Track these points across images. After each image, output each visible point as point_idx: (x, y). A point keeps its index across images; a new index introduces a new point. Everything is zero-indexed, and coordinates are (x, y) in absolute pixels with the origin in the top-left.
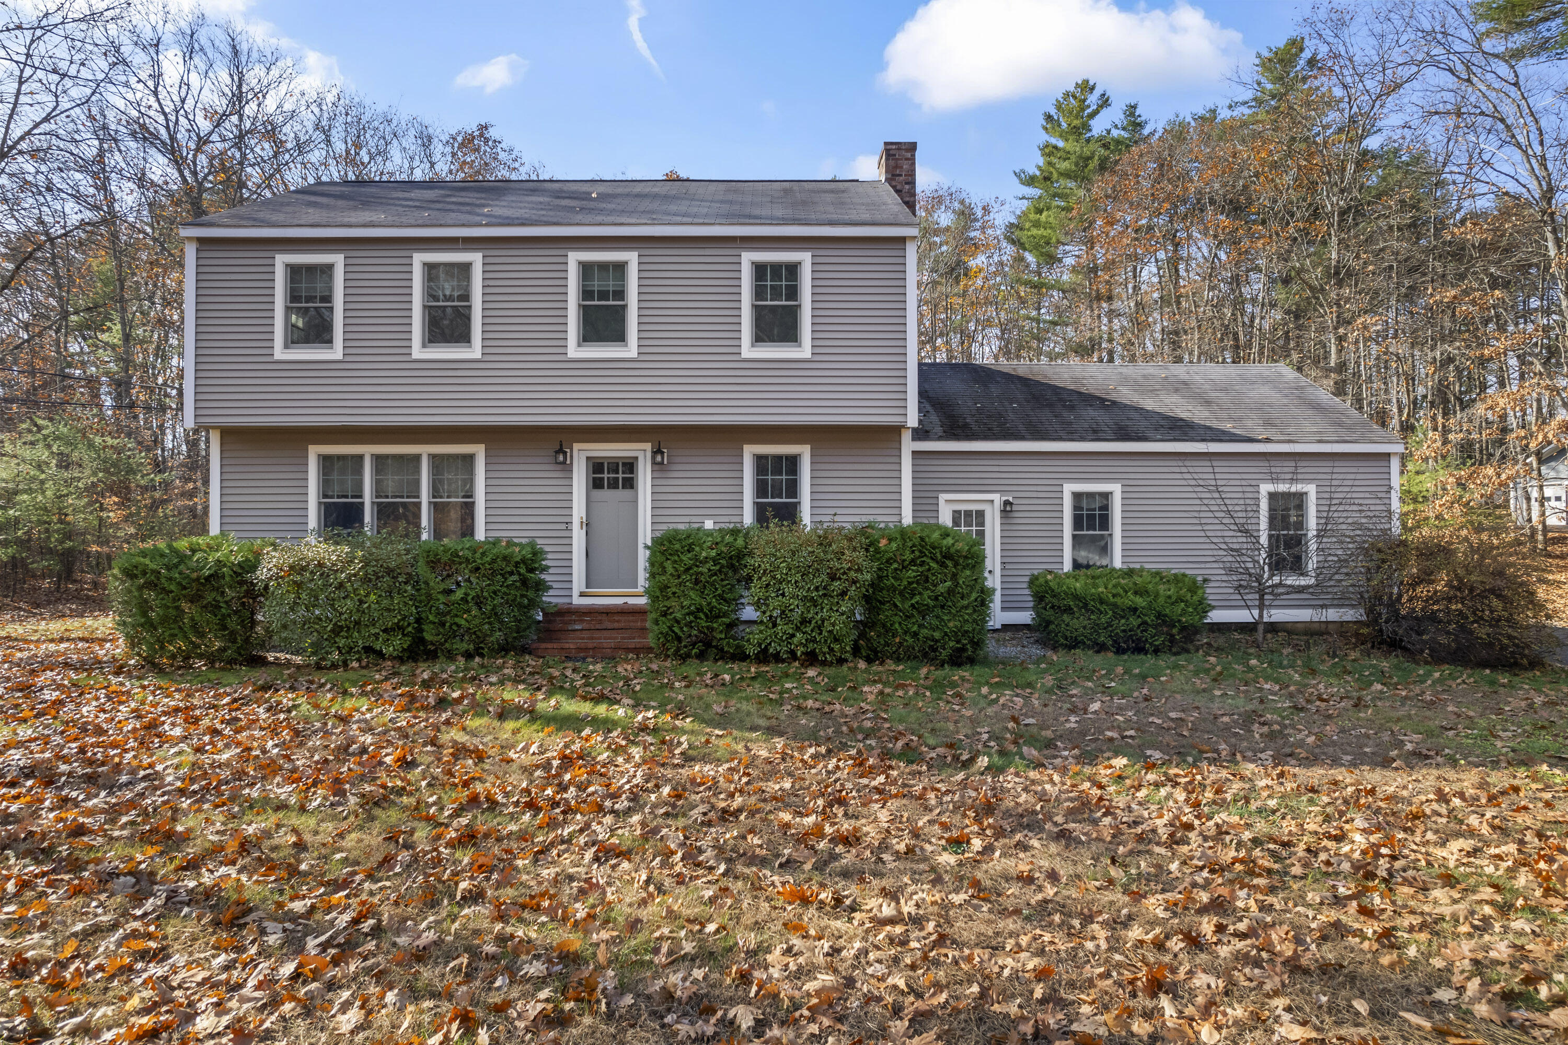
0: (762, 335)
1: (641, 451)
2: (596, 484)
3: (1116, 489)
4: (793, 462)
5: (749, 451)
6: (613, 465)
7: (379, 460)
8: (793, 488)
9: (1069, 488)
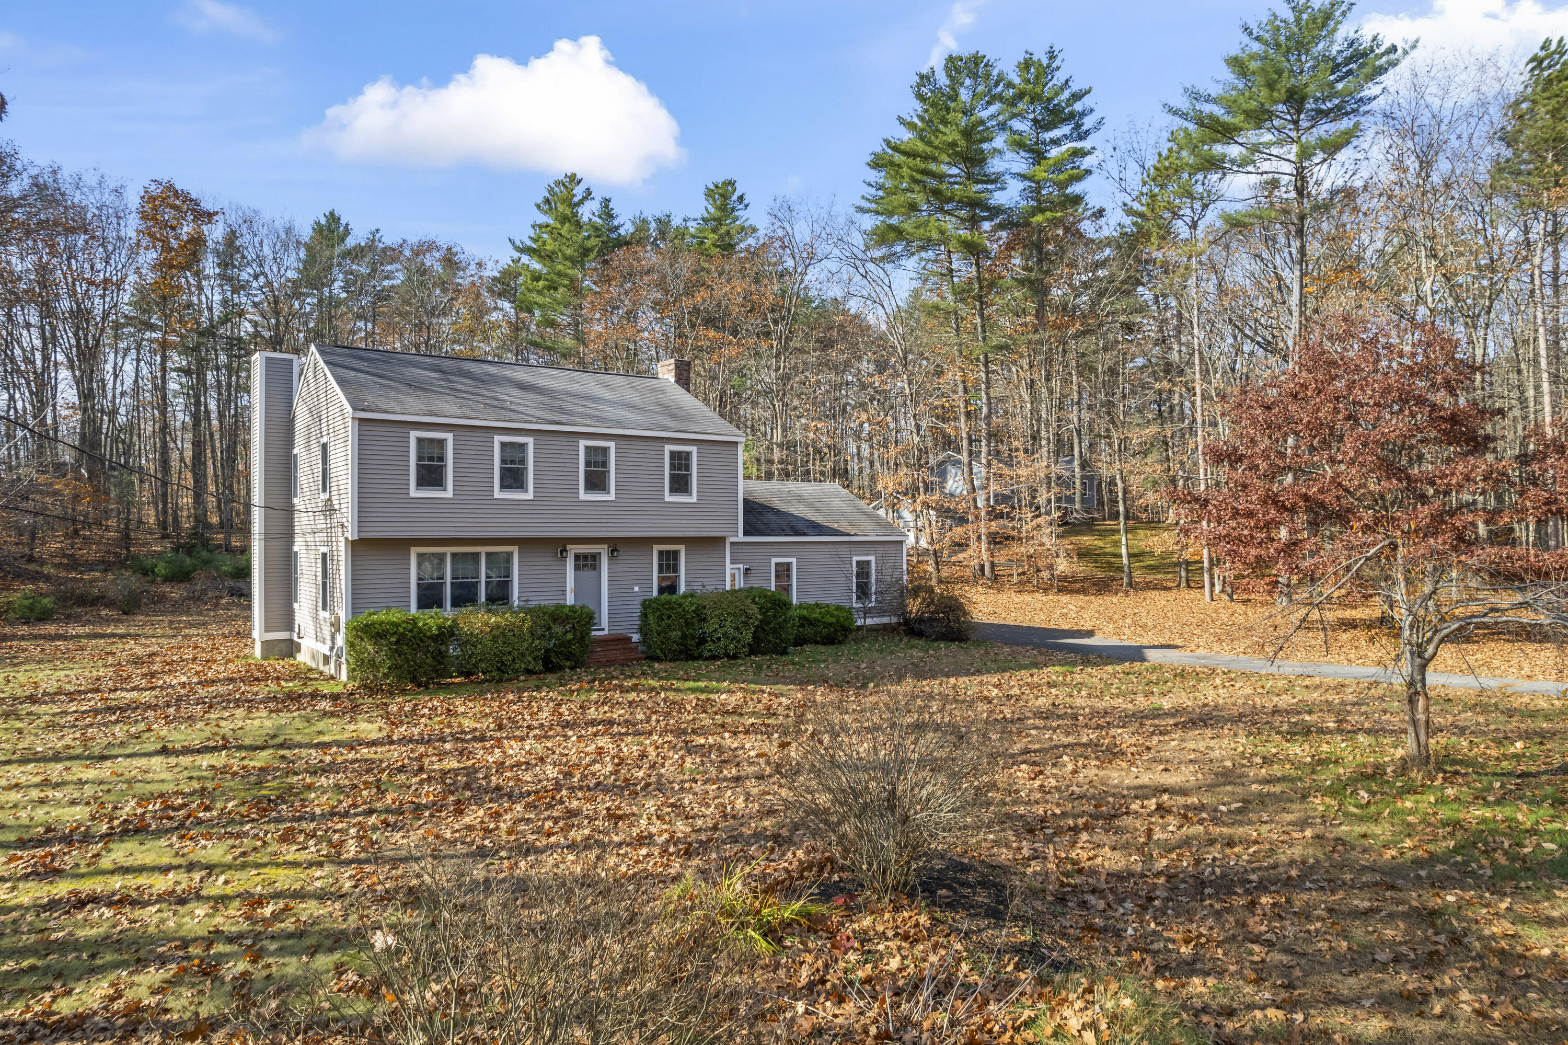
0: (674, 490)
1: (603, 550)
2: (577, 568)
3: (793, 560)
4: (676, 554)
5: (656, 548)
6: (585, 557)
7: (454, 555)
8: (676, 569)
9: (774, 560)
